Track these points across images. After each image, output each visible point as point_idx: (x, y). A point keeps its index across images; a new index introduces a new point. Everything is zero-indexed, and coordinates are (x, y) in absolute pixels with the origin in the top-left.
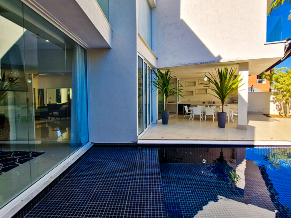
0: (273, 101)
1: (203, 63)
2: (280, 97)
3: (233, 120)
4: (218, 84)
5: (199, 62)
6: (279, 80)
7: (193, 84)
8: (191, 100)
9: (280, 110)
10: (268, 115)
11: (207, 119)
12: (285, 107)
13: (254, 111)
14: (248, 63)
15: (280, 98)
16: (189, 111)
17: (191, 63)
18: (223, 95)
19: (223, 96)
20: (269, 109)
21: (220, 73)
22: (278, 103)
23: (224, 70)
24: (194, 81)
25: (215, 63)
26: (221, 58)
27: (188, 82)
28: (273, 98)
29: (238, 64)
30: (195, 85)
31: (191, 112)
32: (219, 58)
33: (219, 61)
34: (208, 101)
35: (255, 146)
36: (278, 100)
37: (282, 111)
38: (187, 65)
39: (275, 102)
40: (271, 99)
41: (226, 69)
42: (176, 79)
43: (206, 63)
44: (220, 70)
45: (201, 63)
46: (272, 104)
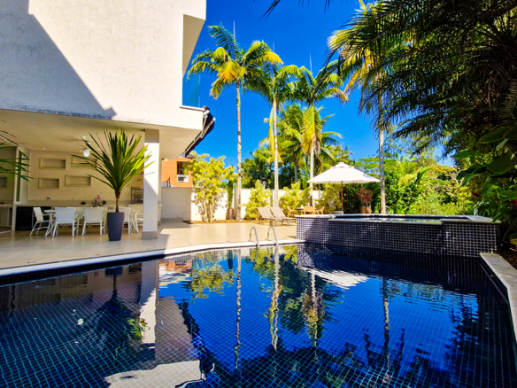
0: (194, 202)
1: (79, 115)
2: (202, 194)
3: (137, 229)
4: (108, 159)
5: (69, 111)
6: (201, 171)
7: (59, 164)
8: (52, 198)
9: (203, 213)
10: (188, 222)
11: (88, 233)
12: (208, 210)
13: (171, 217)
14: (158, 131)
15: (203, 196)
16: (46, 218)
17: (52, 109)
18: (117, 180)
19: (117, 183)
20: (190, 212)
21: (114, 142)
22: (200, 204)
23: (120, 136)
24: (62, 157)
25: (102, 121)
26: (115, 114)
27: (46, 160)
28: (195, 197)
29: (144, 130)
30: (64, 167)
31: (51, 220)
32: (111, 112)
33: (110, 118)
34: (92, 199)
35: (167, 255)
36: (200, 199)
37: (205, 215)
38: (40, 112)
39: (196, 203)
40: (193, 199)
41: (124, 136)
42: (14, 149)
43: (84, 115)
44: (113, 136)
45: (74, 115)
46: (193, 205)
